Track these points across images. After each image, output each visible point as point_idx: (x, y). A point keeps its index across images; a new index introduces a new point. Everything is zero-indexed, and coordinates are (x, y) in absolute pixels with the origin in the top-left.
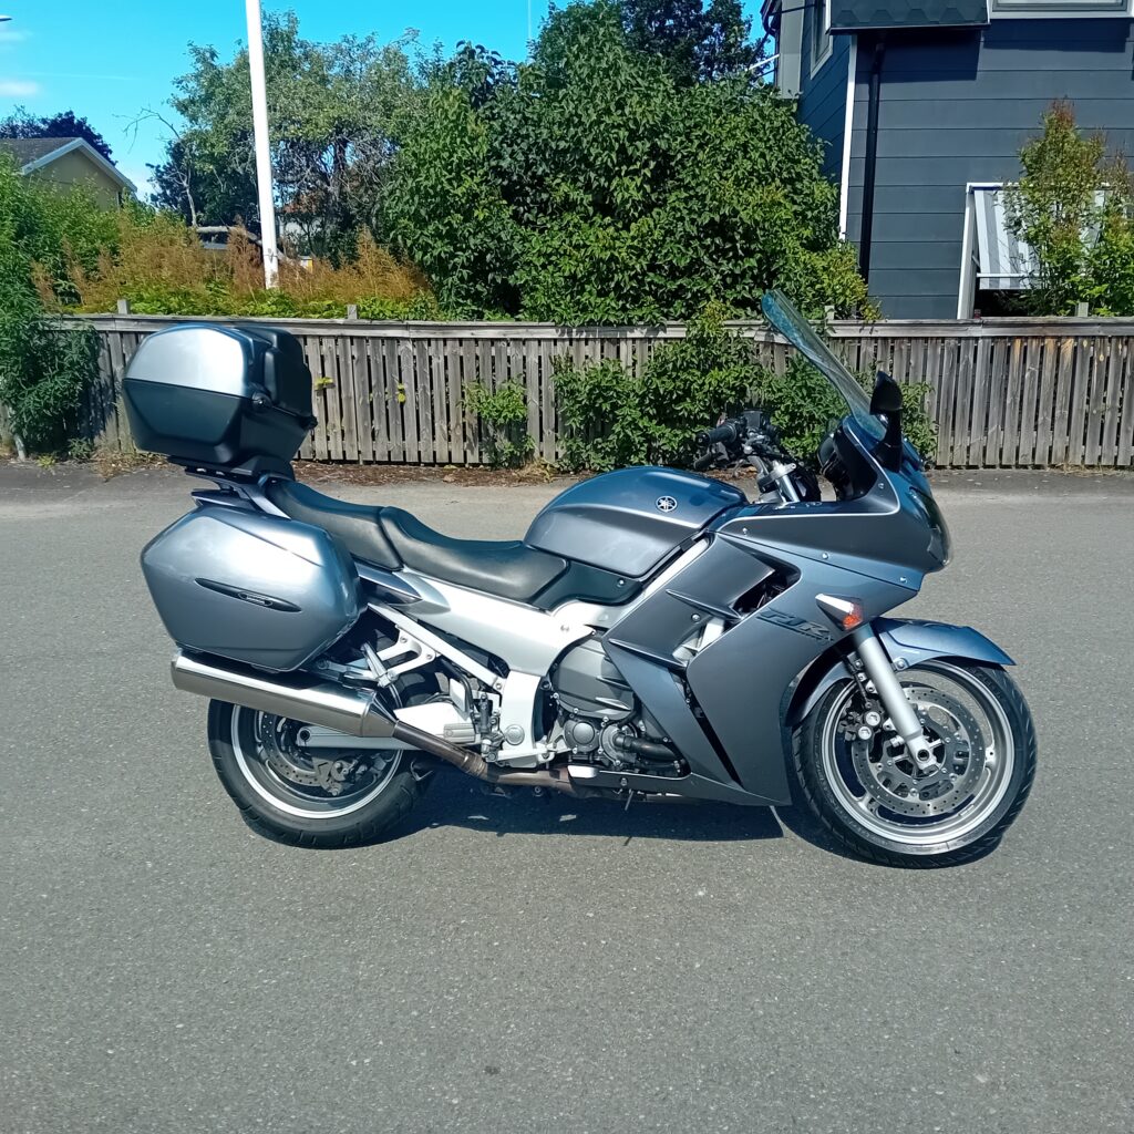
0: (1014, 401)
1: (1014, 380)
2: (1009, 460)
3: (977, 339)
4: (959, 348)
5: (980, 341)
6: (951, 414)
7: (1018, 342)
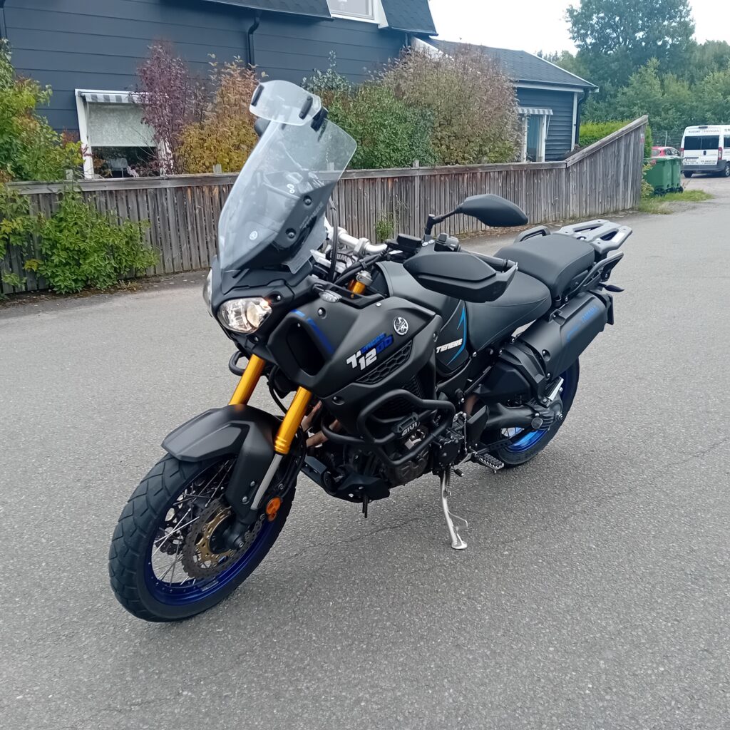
0: (193, 228)
1: (191, 215)
2: (196, 266)
3: (166, 189)
4: (156, 195)
5: (168, 191)
6: (159, 240)
7: (189, 191)
